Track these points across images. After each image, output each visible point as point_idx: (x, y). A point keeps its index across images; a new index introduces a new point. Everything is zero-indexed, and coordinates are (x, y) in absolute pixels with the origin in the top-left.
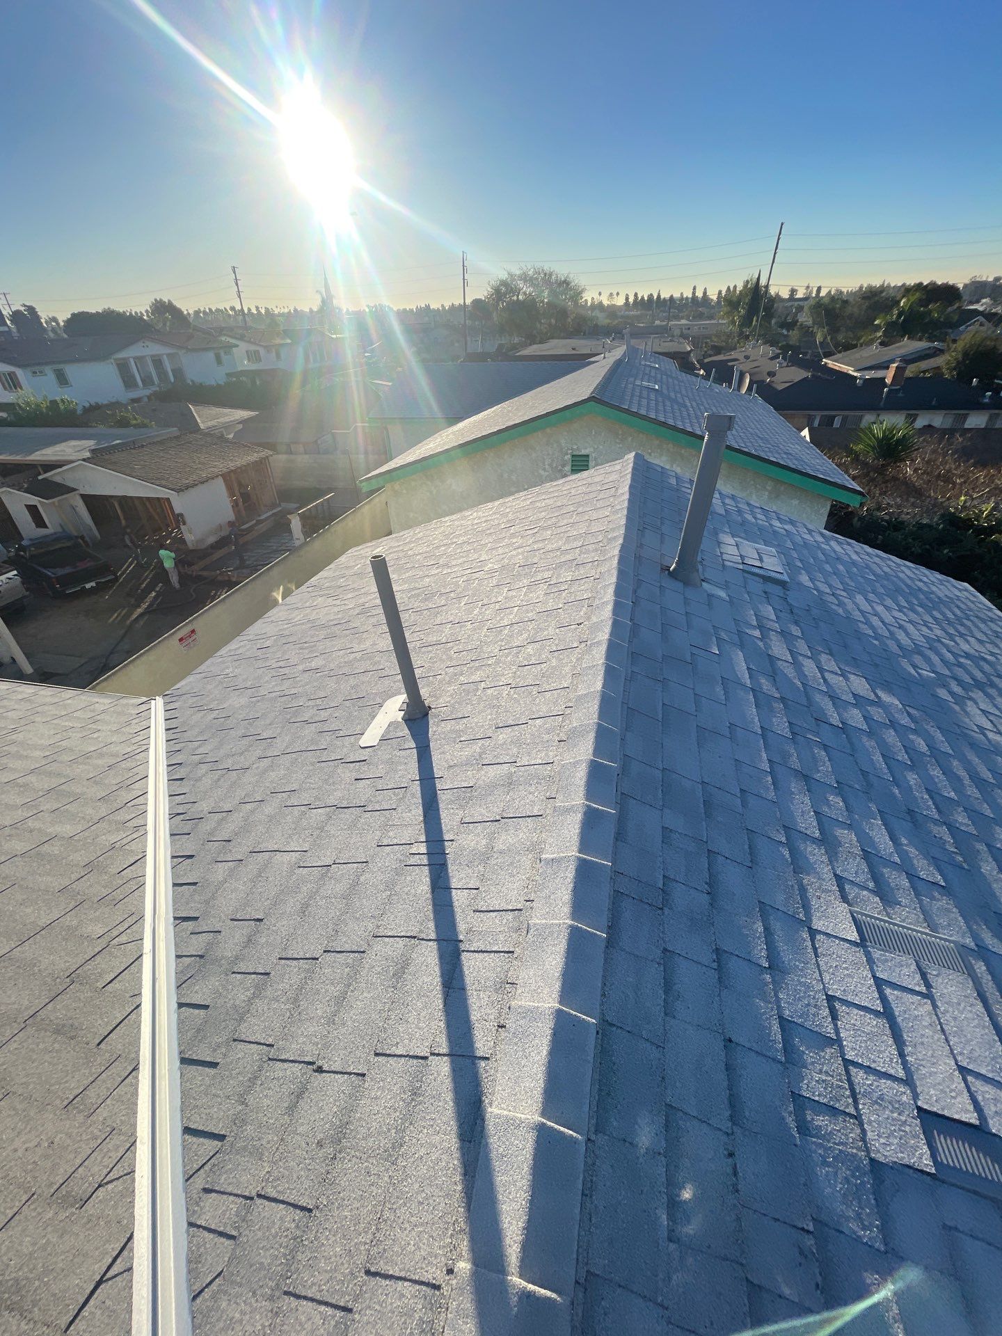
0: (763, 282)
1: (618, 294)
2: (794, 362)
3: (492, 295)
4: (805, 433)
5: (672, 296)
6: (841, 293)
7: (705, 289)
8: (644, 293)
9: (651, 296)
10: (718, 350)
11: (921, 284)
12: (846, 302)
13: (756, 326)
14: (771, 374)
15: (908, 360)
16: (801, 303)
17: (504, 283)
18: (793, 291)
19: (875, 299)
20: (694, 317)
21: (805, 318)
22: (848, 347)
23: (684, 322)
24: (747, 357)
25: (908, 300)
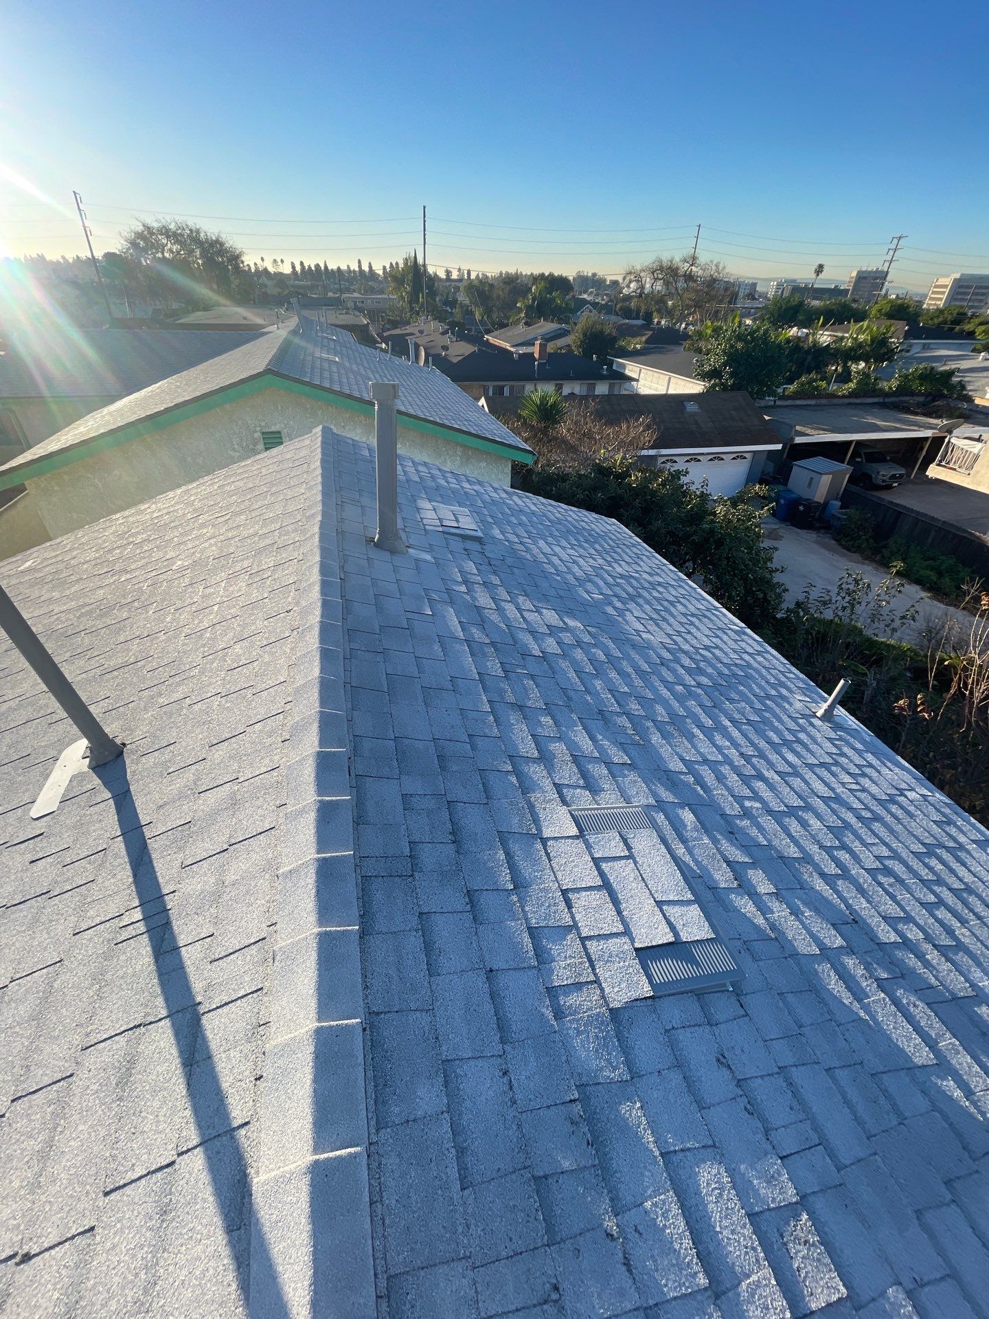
0: (420, 261)
1: (282, 261)
2: (461, 337)
3: (128, 249)
4: (482, 402)
5: (339, 268)
6: (487, 277)
7: (370, 263)
8: (310, 262)
9: (317, 266)
10: (395, 324)
11: (543, 275)
12: (492, 286)
13: (423, 302)
14: (445, 348)
15: (548, 339)
16: (457, 284)
17: (140, 235)
18: (448, 273)
19: (513, 285)
20: (366, 291)
21: (462, 298)
22: (502, 326)
23: (356, 295)
24: (421, 332)
25: (537, 287)
